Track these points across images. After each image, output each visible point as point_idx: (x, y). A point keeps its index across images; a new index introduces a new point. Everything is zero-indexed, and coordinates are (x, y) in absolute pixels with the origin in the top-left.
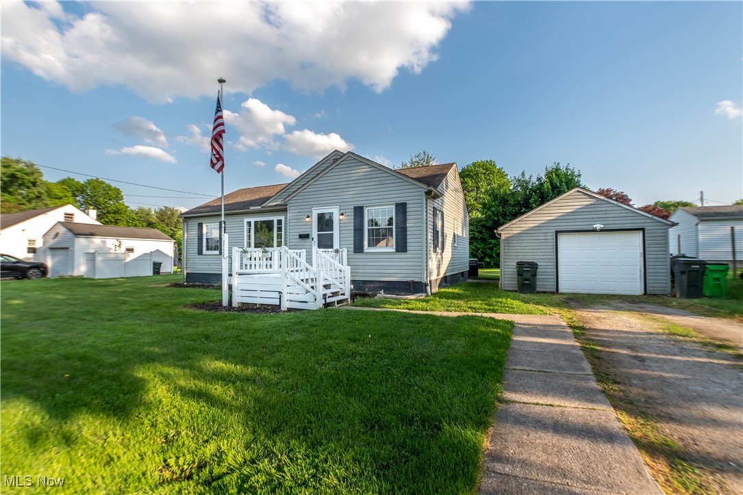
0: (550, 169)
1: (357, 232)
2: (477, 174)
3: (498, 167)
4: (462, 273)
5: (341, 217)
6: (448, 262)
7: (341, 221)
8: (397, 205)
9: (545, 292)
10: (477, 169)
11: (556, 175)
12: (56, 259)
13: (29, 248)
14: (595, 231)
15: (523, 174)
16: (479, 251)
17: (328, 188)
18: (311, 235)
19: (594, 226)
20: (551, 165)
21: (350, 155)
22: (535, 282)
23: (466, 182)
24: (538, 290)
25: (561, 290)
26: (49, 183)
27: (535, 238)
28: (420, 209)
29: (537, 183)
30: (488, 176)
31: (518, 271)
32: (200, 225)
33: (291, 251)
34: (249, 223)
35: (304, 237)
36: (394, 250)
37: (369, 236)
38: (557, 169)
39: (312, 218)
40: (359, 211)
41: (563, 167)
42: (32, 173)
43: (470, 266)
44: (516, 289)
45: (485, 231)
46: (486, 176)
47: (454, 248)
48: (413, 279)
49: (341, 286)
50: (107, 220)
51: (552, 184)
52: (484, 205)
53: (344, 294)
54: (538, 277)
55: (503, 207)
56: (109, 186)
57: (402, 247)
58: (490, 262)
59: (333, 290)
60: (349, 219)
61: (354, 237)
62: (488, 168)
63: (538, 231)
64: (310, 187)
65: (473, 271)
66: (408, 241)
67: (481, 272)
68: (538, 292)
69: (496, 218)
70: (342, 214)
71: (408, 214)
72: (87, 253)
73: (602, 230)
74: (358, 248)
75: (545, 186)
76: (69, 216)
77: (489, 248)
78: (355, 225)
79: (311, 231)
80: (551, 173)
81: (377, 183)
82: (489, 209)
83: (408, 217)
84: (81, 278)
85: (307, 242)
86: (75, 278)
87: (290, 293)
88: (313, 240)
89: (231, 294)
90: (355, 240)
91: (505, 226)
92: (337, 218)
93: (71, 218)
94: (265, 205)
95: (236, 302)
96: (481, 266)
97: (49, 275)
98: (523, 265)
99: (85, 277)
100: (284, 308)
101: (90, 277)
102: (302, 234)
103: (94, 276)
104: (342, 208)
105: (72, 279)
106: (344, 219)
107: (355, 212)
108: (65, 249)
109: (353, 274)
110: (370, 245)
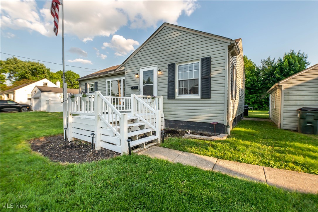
0: (287, 54)
1: (170, 83)
4: (242, 114)
5: (159, 73)
6: (237, 107)
8: (203, 60)
11: (292, 57)
12: (36, 102)
13: (28, 98)
15: (269, 58)
17: (150, 53)
18: (139, 87)
21: (166, 25)
26: (53, 73)
28: (223, 61)
29: (279, 62)
32: (86, 84)
34: (109, 82)
35: (135, 88)
36: (199, 97)
37: (179, 86)
39: (139, 75)
40: (172, 68)
41: (296, 53)
42: (43, 68)
43: (245, 110)
47: (240, 97)
48: (217, 121)
50: (74, 87)
51: (289, 62)
53: (155, 134)
56: (75, 74)
57: (206, 94)
60: (165, 74)
61: (168, 87)
64: (138, 53)
66: (212, 89)
69: (253, 83)
70: (160, 71)
71: (212, 66)
72: (47, 100)
74: (171, 96)
75: (285, 64)
77: (248, 99)
78: (168, 78)
79: (139, 84)
82: (248, 78)
83: (212, 69)
84: (44, 112)
85: (137, 91)
86: (41, 112)
87: (103, 134)
88: (140, 90)
89: (66, 131)
90: (168, 89)
91: (286, 80)
92: (156, 73)
93: (46, 85)
94: (117, 70)
95: (71, 137)
96: (251, 109)
97: (34, 110)
98: (307, 110)
99: (46, 111)
100: (97, 148)
101: (48, 112)
102: (133, 87)
103: (49, 111)
104: (159, 66)
105: (39, 112)
106: (161, 74)
107: (169, 68)
108: (38, 98)
109: (166, 115)
110: (180, 94)
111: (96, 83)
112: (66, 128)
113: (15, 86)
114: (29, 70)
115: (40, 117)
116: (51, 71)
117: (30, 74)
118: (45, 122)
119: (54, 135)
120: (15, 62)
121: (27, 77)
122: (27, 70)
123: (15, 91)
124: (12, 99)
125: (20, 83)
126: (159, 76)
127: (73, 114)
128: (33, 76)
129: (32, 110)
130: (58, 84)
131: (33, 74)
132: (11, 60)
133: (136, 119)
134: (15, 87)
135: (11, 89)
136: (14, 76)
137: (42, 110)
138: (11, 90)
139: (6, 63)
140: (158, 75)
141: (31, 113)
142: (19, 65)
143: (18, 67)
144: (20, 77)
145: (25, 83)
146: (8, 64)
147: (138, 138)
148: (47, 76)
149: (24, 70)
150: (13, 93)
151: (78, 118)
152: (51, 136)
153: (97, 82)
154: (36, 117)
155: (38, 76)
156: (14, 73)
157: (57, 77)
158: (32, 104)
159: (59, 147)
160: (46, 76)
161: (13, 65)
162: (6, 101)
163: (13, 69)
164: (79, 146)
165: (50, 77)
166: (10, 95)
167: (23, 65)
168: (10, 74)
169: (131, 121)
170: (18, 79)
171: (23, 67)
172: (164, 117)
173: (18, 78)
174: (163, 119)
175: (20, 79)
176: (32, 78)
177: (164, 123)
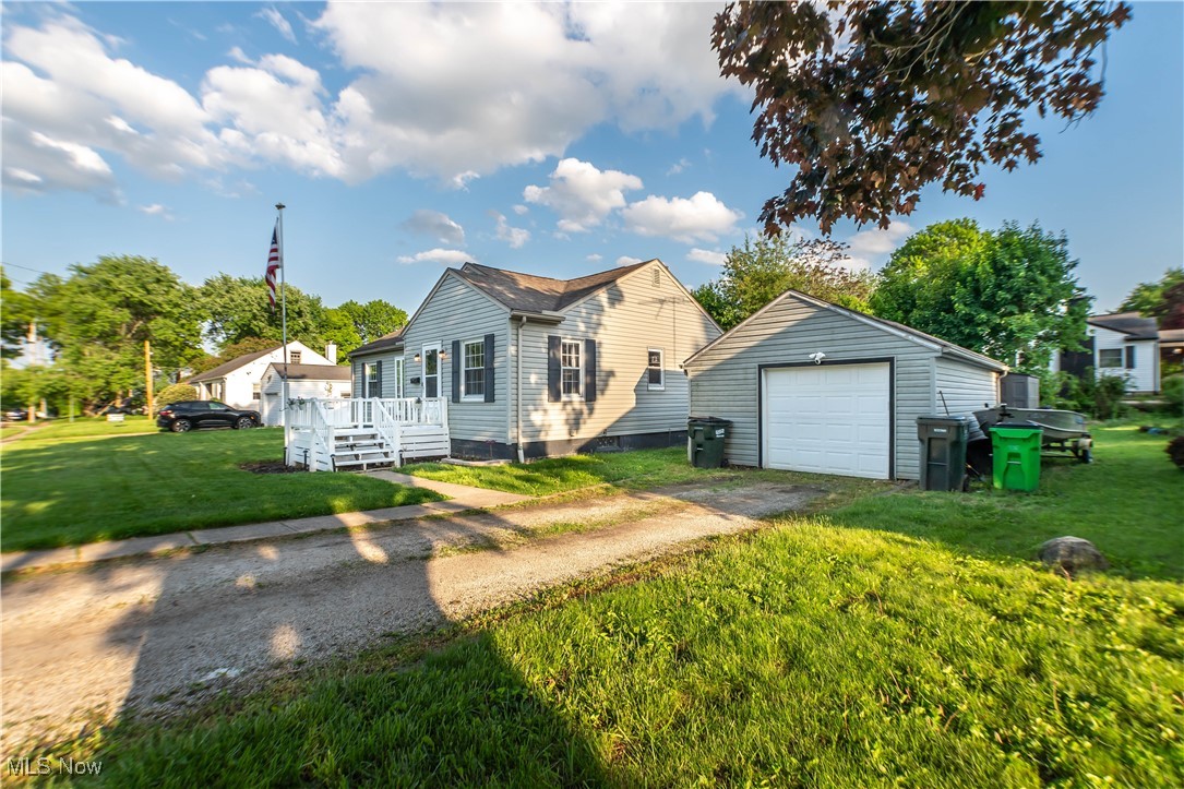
1: (455, 375)
5: (443, 355)
6: (618, 415)
8: (486, 338)
12: (271, 406)
13: (254, 393)
14: (813, 364)
17: (434, 318)
18: (421, 379)
19: (812, 356)
21: (450, 273)
24: (732, 462)
25: (767, 464)
26: (329, 310)
27: (731, 377)
28: (505, 342)
32: (363, 365)
34: (398, 362)
35: (415, 381)
36: (483, 400)
37: (465, 380)
39: (421, 357)
40: (456, 347)
42: (298, 301)
47: (649, 392)
54: (735, 441)
57: (490, 395)
60: (448, 357)
61: (452, 381)
63: (736, 366)
64: (421, 316)
66: (496, 386)
70: (443, 352)
71: (495, 349)
73: (823, 363)
74: (455, 398)
76: (296, 354)
78: (453, 366)
79: (421, 374)
81: (471, 308)
83: (496, 354)
85: (418, 388)
86: (280, 429)
87: (318, 453)
88: (422, 385)
89: (285, 451)
90: (452, 386)
92: (440, 356)
93: (299, 358)
95: (292, 460)
97: (266, 425)
100: (311, 470)
102: (415, 378)
104: (443, 343)
105: (275, 430)
106: (445, 357)
107: (453, 349)
108: (276, 394)
109: (452, 431)
110: (468, 392)
111: (380, 363)
112: (286, 448)
113: (227, 358)
114: (263, 308)
116: (324, 304)
117: (263, 320)
120: (226, 287)
121: (257, 329)
122: (255, 311)
123: (226, 376)
124: (219, 397)
125: (239, 350)
126: (443, 361)
127: (295, 428)
128: (270, 325)
129: (262, 425)
131: (274, 320)
132: (217, 284)
133: (376, 435)
134: (227, 362)
135: (217, 368)
136: (223, 328)
138: (214, 372)
139: (203, 293)
140: (442, 359)
141: (259, 430)
142: (235, 297)
143: (232, 304)
144: (240, 331)
145: (252, 348)
146: (209, 295)
147: (360, 458)
148: (310, 322)
149: (249, 311)
150: (222, 381)
153: (381, 361)
155: (286, 323)
156: (223, 319)
158: (262, 410)
161: (222, 296)
162: (207, 403)
163: (220, 310)
166: (213, 385)
168: (214, 323)
169: (371, 438)
170: (233, 337)
171: (246, 300)
172: (448, 433)
173: (234, 334)
174: (447, 438)
175: (240, 337)
176: (269, 331)
177: (448, 445)
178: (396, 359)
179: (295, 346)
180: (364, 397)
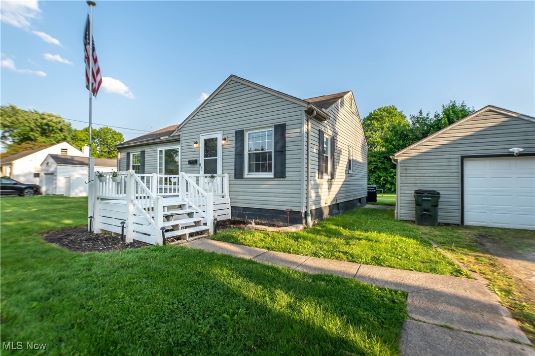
0: (446, 107)
1: (238, 157)
2: (382, 118)
3: (398, 111)
4: (360, 199)
5: (224, 142)
6: (338, 189)
7: (224, 145)
8: (276, 127)
9: (447, 225)
10: (382, 113)
11: (453, 112)
12: (49, 180)
13: (34, 174)
14: (511, 155)
15: (421, 113)
16: (381, 179)
18: (199, 161)
19: (511, 150)
20: (447, 104)
21: (233, 79)
22: (436, 214)
23: (373, 124)
24: (439, 221)
25: (467, 222)
26: (77, 131)
27: (436, 164)
28: (299, 130)
29: (435, 119)
30: (391, 118)
31: (416, 201)
32: (128, 154)
33: (136, 175)
34: (161, 151)
35: (193, 162)
36: (272, 176)
37: (249, 161)
38: (454, 106)
39: (199, 144)
40: (240, 136)
41: (458, 104)
42: (60, 122)
43: (369, 193)
44: (414, 219)
45: (386, 162)
46: (389, 118)
47: (348, 174)
48: (289, 208)
49: (204, 214)
51: (449, 119)
52: (386, 140)
53: (205, 224)
54: (440, 207)
55: (403, 141)
56: (114, 132)
57: (281, 174)
58: (391, 188)
59: (195, 219)
60: (231, 144)
61: (235, 162)
62: (390, 112)
63: (440, 157)
64: (198, 114)
65: (371, 197)
66: (287, 166)
67: (382, 198)
68: (440, 224)
70: (224, 139)
71: (287, 136)
72: (66, 178)
73: (520, 155)
74: (239, 174)
75: (443, 122)
76: (64, 150)
78: (236, 150)
79: (199, 157)
80: (448, 110)
81: (257, 105)
83: (287, 139)
84: (61, 196)
85: (196, 167)
86: (55, 196)
87: (136, 223)
88: (200, 166)
89: (91, 220)
90: (235, 166)
91: (402, 152)
92: (220, 143)
93: (66, 152)
94: (172, 135)
95: (97, 228)
96: (381, 192)
97: (44, 194)
98: (423, 193)
99: (64, 195)
100: (129, 240)
101: (67, 196)
102: (191, 160)
103: (70, 194)
104: (225, 132)
105: (52, 197)
106: (227, 144)
107: (236, 137)
108: (52, 174)
109: (233, 200)
110: (250, 171)
111: (143, 153)
112: (91, 217)
113: (13, 152)
114: (37, 125)
115: (54, 204)
116: (74, 127)
117: (37, 132)
118: (62, 211)
119: (76, 227)
120: (13, 112)
121: (32, 137)
122: (32, 127)
123: (13, 162)
124: (8, 175)
125: (21, 148)
126: (225, 147)
127: (101, 198)
128: (42, 136)
129: (41, 194)
130: (86, 152)
131: (43, 133)
132: (7, 110)
133: (184, 205)
134: (13, 154)
135: (6, 158)
136: (11, 136)
137: (57, 194)
138: (6, 160)
140: (223, 145)
141: (39, 198)
142: (20, 118)
143: (17, 121)
144: (22, 137)
145: (30, 148)
147: (180, 228)
148: (68, 136)
149: (29, 126)
150: (11, 165)
151: (107, 203)
152: (71, 229)
153: (144, 151)
154: (48, 204)
155: (52, 135)
156: (11, 130)
157: (84, 138)
158: (41, 183)
159: (81, 240)
160: (65, 137)
161: (10, 117)
163: (9, 124)
164: (106, 238)
165: (71, 137)
166: (4, 168)
167: (26, 117)
168: (4, 132)
169: (178, 208)
170: (17, 141)
171: (26, 120)
172: (229, 202)
173: (18, 139)
174: (229, 206)
175: (22, 141)
176: (41, 139)
177: (229, 211)
178: (159, 149)
179: (64, 145)
180: (161, 172)
